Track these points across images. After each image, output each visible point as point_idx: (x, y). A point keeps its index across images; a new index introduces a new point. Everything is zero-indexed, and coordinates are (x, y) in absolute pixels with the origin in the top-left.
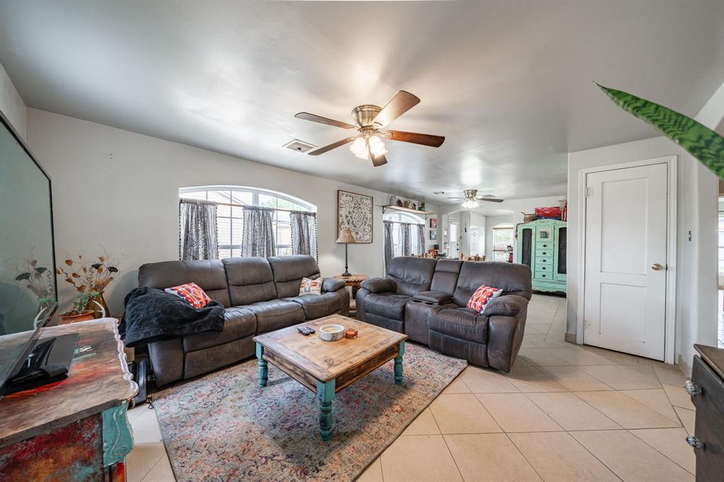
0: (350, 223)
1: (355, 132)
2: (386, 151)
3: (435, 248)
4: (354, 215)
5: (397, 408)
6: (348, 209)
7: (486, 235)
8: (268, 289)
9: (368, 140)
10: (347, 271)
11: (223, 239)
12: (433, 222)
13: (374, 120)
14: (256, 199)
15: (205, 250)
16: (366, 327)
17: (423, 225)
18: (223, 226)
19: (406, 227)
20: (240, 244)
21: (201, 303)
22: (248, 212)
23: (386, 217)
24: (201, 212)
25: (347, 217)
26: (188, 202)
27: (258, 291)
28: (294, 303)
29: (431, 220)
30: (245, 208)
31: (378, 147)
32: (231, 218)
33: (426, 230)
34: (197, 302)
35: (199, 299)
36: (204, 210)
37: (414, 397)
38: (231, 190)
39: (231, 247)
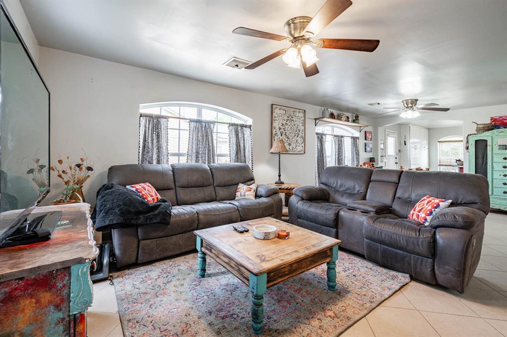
0: (283, 134)
1: (286, 43)
2: (318, 59)
3: (371, 161)
4: (287, 127)
5: (330, 313)
6: (281, 122)
7: (429, 149)
8: (209, 191)
9: (299, 50)
10: (280, 179)
11: (172, 148)
12: (368, 135)
13: (306, 30)
14: (200, 113)
15: (158, 156)
16: (298, 230)
17: (357, 138)
18: (172, 136)
19: (339, 139)
20: (186, 152)
21: (153, 199)
22: (193, 124)
23: (320, 129)
24: (156, 123)
25: (280, 129)
26: (146, 116)
27: (199, 193)
28: (231, 205)
29: (365, 132)
30: (191, 121)
31: (310, 55)
32: (179, 130)
33: (361, 143)
34: (150, 199)
35: (152, 196)
36: (158, 123)
37: (349, 305)
38: (180, 105)
39: (179, 155)
